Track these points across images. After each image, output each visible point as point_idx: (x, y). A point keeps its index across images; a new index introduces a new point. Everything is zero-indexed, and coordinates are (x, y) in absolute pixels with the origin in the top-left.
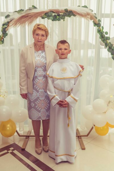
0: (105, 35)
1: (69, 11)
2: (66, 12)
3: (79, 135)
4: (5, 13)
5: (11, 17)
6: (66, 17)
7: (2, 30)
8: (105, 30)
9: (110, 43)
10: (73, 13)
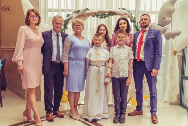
1: (112, 12)
5: (71, 16)
10: (115, 13)
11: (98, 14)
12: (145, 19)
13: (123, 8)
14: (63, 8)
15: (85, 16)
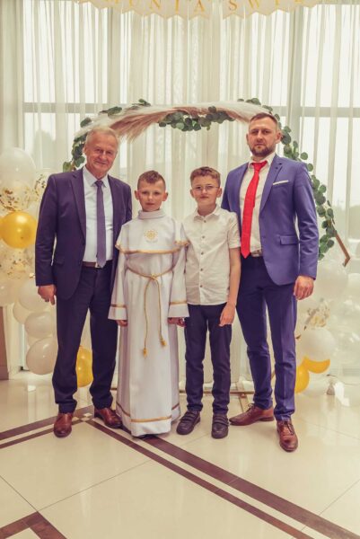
1: (219, 111)
2: (212, 114)
5: (93, 124)
7: (73, 150)
10: (227, 115)
11: (177, 118)
12: (265, 131)
13: (250, 98)
14: (71, 101)
15: (138, 122)
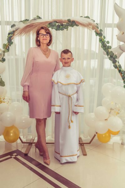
0: (107, 44)
1: (72, 21)
2: (69, 23)
3: (82, 143)
4: (11, 22)
5: (16, 27)
6: (69, 27)
7: (7, 39)
8: (106, 40)
9: (111, 52)
13: (86, 16)
